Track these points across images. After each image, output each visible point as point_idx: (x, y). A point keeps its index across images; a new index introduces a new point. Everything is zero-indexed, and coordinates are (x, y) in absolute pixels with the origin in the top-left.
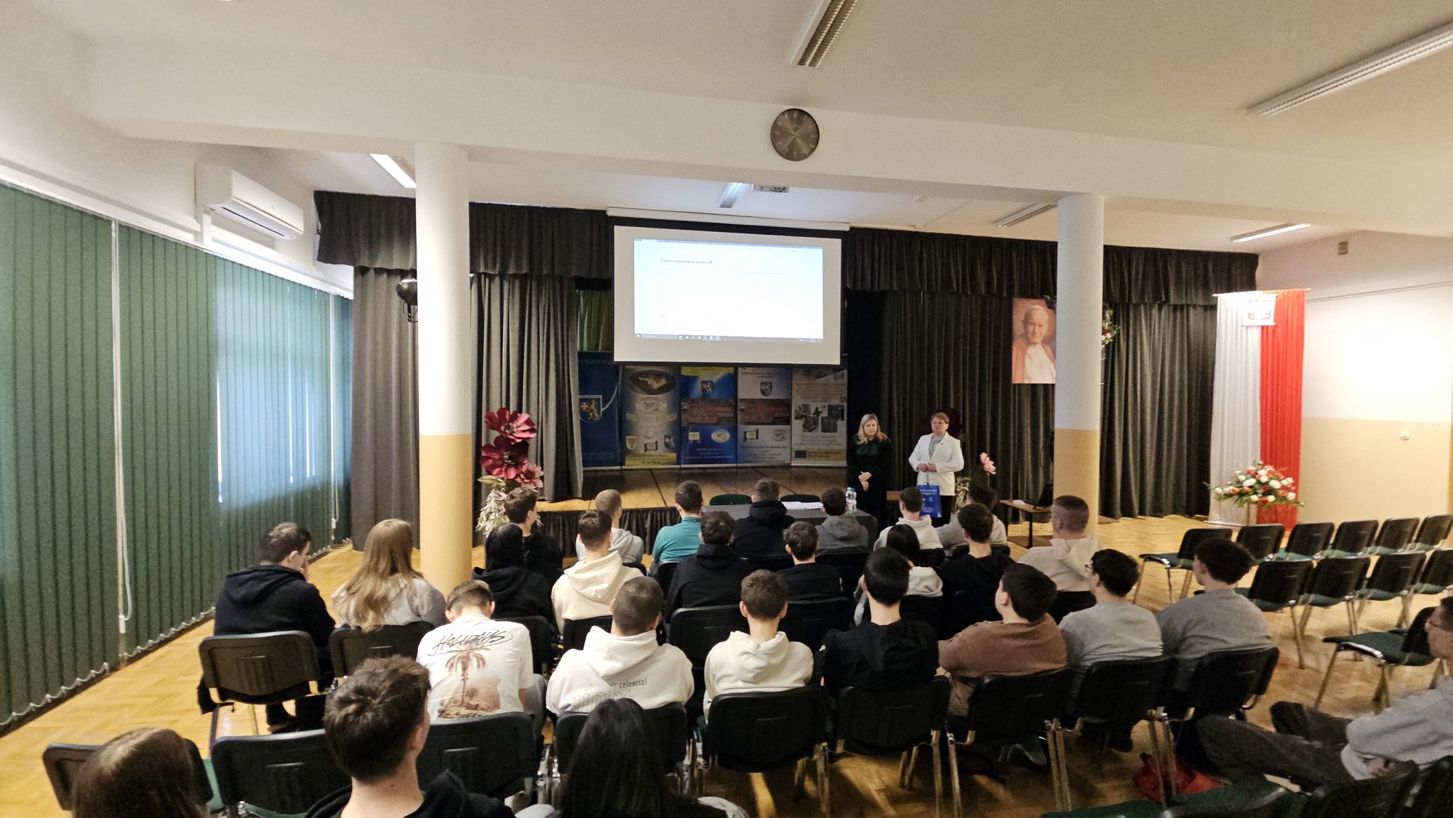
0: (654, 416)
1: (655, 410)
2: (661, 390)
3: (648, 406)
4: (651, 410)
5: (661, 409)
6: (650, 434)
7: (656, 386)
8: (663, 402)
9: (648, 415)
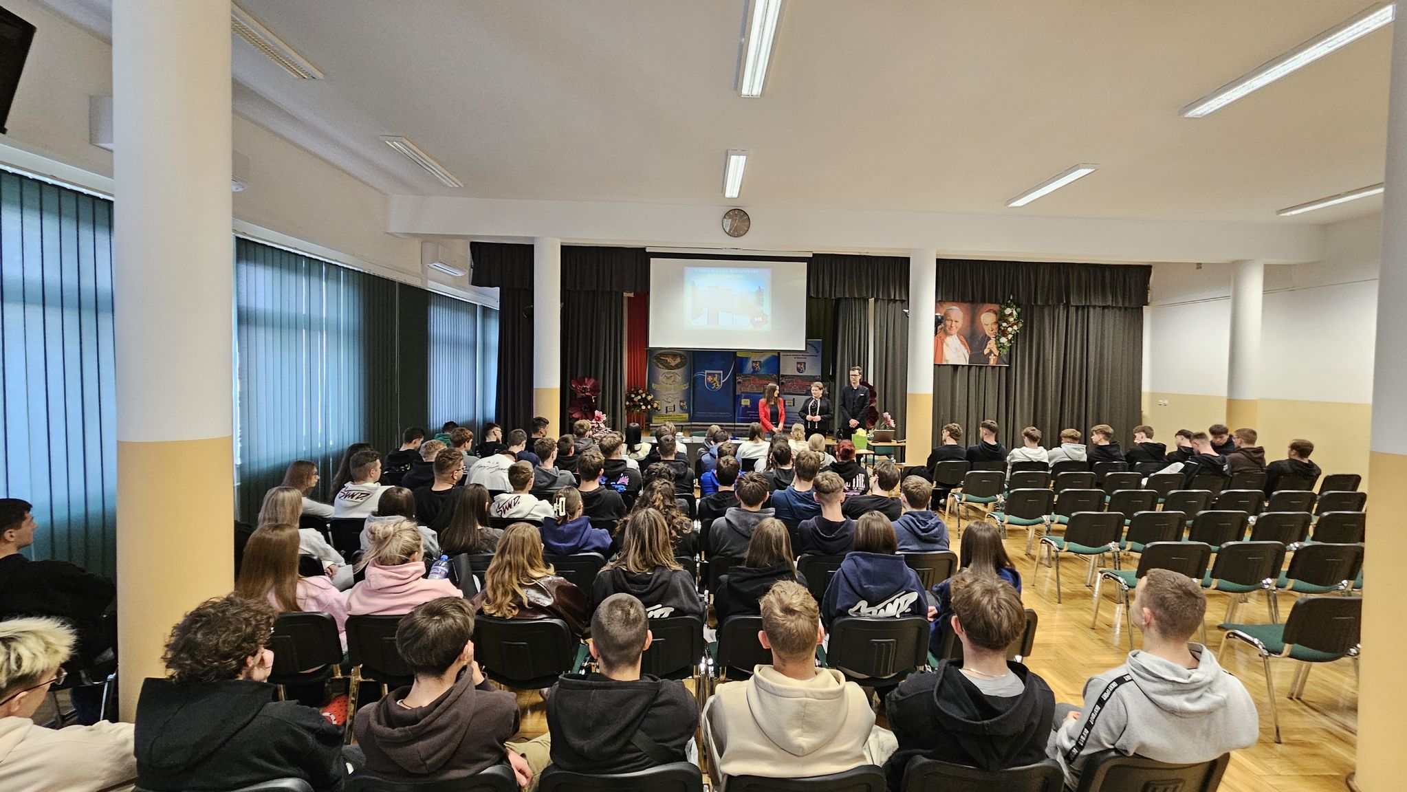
0: (672, 386)
1: (673, 382)
2: (677, 367)
3: (668, 378)
4: (670, 381)
5: (677, 380)
6: (670, 400)
7: (673, 364)
8: (679, 375)
9: (668, 385)
